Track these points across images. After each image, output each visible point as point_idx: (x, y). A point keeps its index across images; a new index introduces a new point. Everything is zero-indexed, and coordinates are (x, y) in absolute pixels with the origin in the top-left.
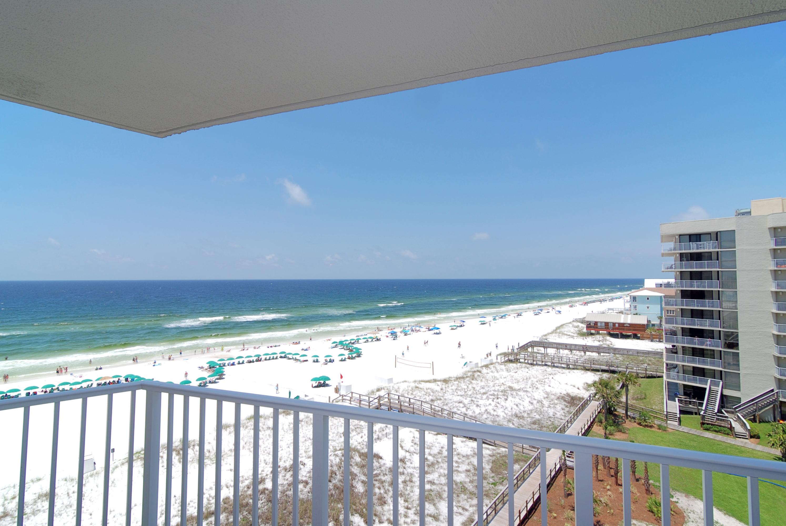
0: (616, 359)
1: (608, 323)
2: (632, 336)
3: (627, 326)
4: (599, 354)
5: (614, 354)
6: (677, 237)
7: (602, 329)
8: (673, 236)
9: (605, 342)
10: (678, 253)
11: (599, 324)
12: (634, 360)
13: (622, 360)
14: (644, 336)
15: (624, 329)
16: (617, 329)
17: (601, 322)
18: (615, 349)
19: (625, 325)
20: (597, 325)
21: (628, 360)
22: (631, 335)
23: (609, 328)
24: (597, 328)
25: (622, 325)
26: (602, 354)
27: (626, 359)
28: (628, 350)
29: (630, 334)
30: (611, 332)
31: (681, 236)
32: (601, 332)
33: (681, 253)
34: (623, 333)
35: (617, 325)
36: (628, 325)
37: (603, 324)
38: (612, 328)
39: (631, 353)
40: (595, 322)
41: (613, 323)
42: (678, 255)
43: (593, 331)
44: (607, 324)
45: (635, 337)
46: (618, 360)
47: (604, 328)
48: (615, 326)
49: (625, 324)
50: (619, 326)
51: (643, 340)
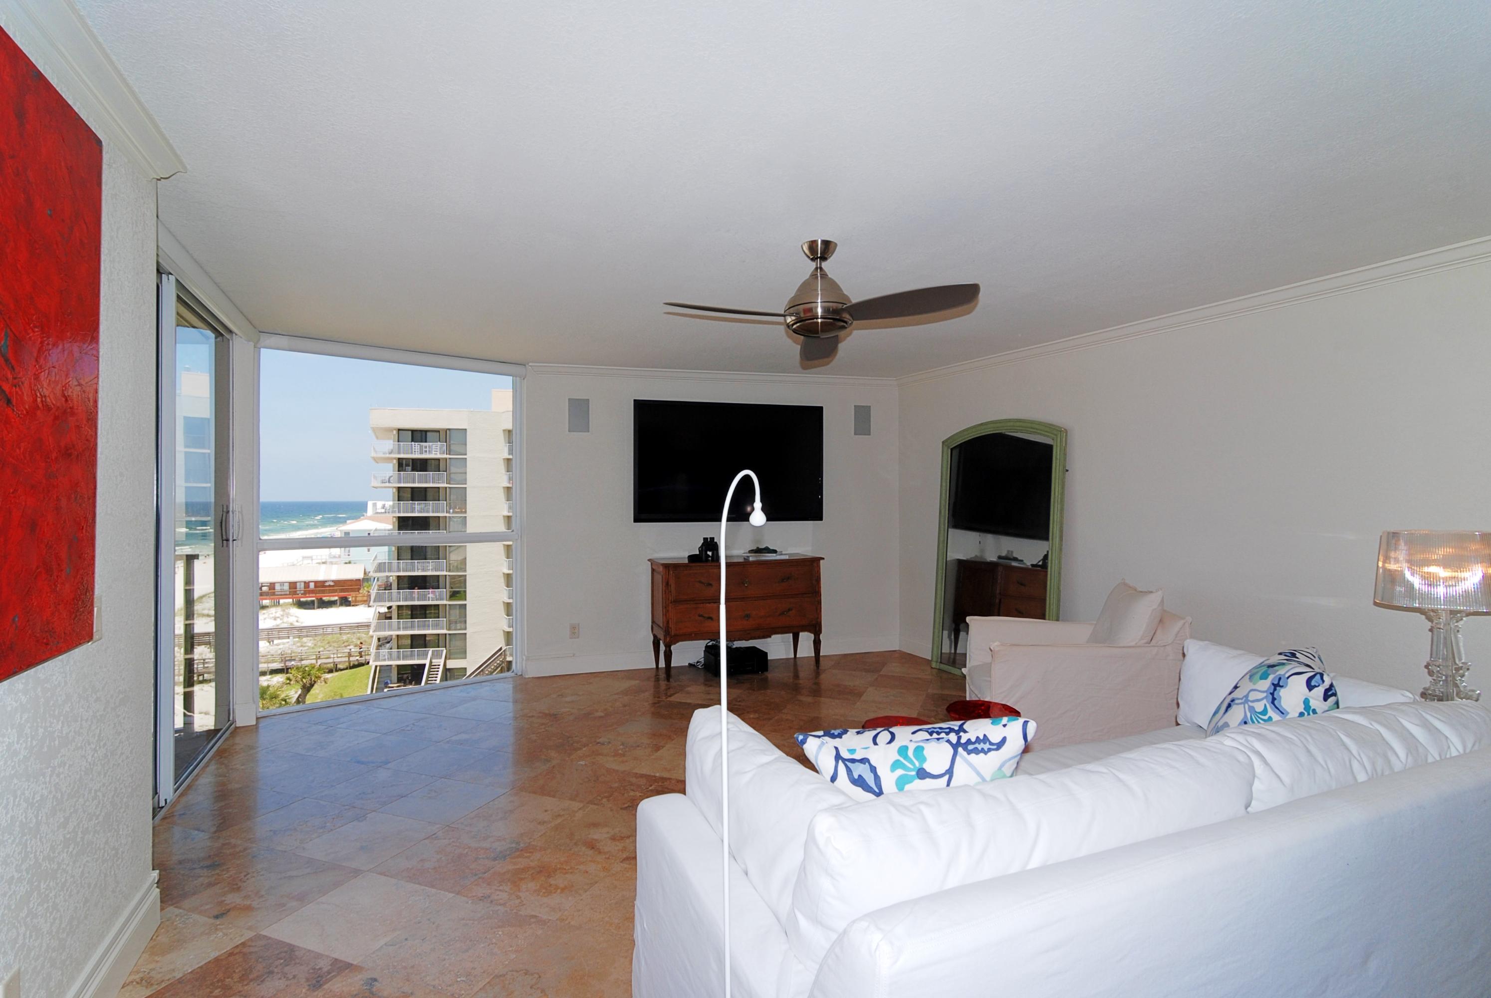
0: (302, 646)
1: (296, 583)
2: (338, 602)
3: (330, 586)
4: (270, 642)
5: (299, 637)
6: (395, 432)
7: (285, 596)
8: (390, 430)
9: (285, 620)
10: (395, 458)
11: (278, 587)
12: (334, 642)
13: (313, 645)
14: (358, 599)
15: (323, 592)
16: (312, 592)
17: (282, 584)
18: (301, 629)
19: (327, 584)
20: (274, 589)
21: (322, 644)
22: (337, 600)
23: (298, 592)
24: (274, 594)
25: (321, 585)
26: (276, 642)
27: (319, 644)
28: (324, 627)
29: (336, 598)
30: (302, 599)
31: (400, 432)
32: (282, 601)
33: (399, 459)
34: (324, 598)
35: (312, 585)
36: (332, 584)
37: (286, 587)
38: (302, 592)
39: (329, 630)
40: (271, 583)
41: (305, 582)
42: (395, 462)
43: (266, 602)
44: (293, 585)
45: (345, 602)
46: (305, 646)
47: (288, 593)
48: (309, 587)
49: (326, 581)
50: (316, 586)
51: (356, 605)
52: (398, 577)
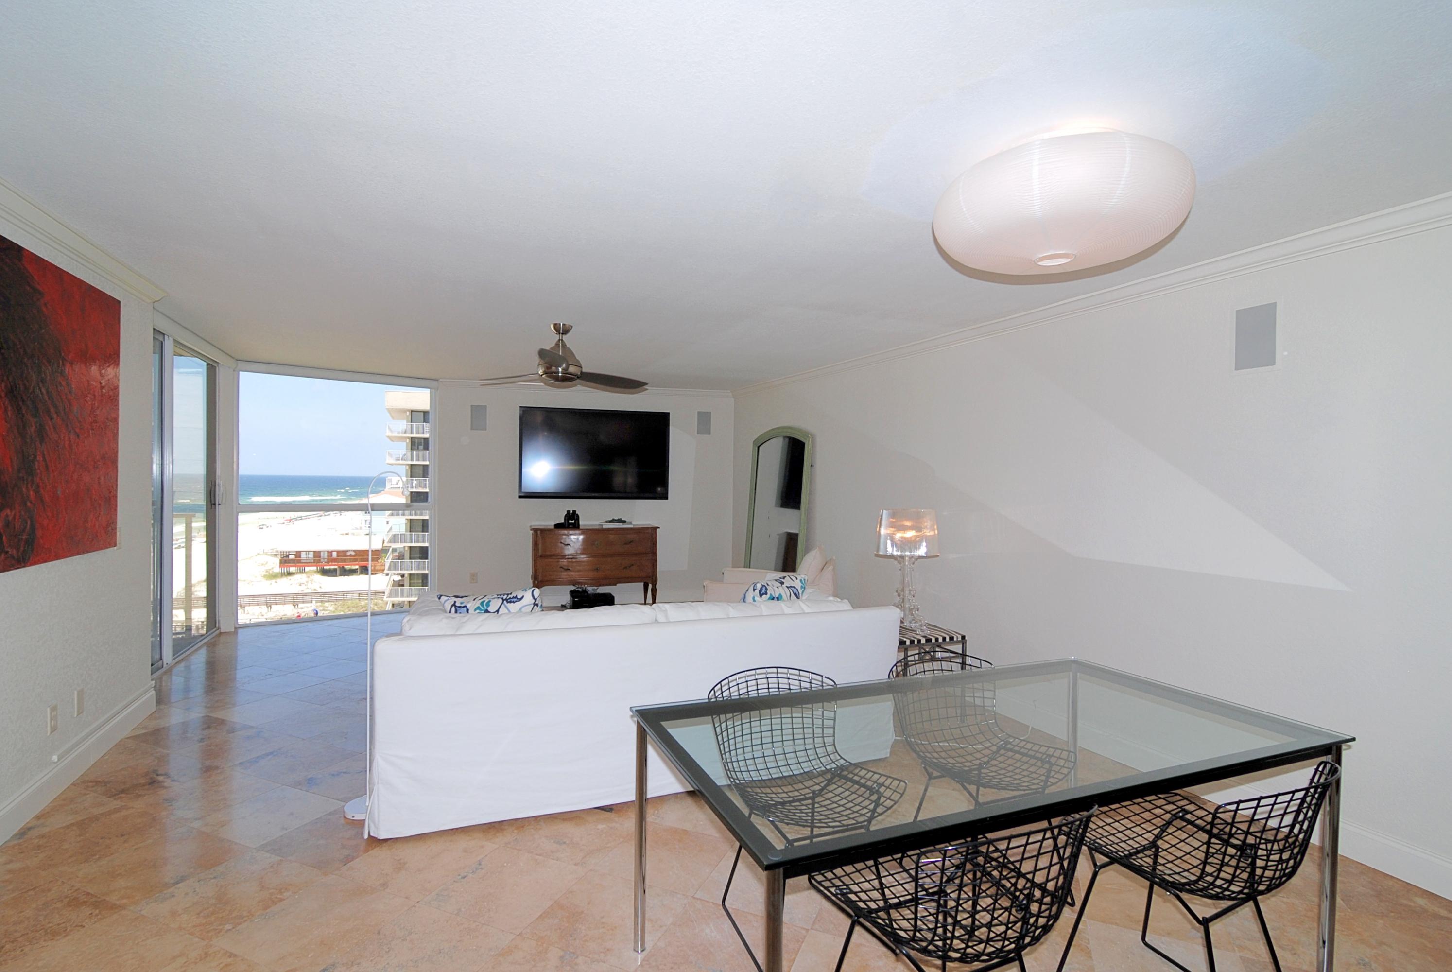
0: (323, 610)
1: (319, 552)
2: (358, 570)
3: (351, 555)
4: (295, 606)
5: (322, 602)
6: (408, 413)
7: (309, 564)
8: (404, 411)
9: (310, 585)
10: (408, 438)
11: (303, 555)
12: (353, 607)
13: (334, 610)
14: (376, 568)
15: (345, 561)
16: (335, 560)
17: (308, 552)
18: (323, 594)
19: (348, 553)
20: (300, 557)
21: (342, 609)
22: (357, 569)
23: (322, 561)
24: (299, 562)
25: (343, 555)
26: (301, 605)
27: (339, 608)
28: (344, 593)
29: (357, 567)
30: (325, 567)
31: (413, 413)
32: (307, 569)
33: (412, 438)
34: (346, 567)
35: (335, 554)
36: (353, 553)
37: (311, 556)
38: (326, 560)
39: (349, 596)
40: (297, 552)
41: (328, 552)
42: (408, 440)
43: (293, 569)
44: (317, 554)
45: (364, 570)
46: (327, 610)
47: (313, 561)
48: (332, 556)
49: (348, 551)
50: (338, 556)
51: (375, 574)
52: (410, 547)
